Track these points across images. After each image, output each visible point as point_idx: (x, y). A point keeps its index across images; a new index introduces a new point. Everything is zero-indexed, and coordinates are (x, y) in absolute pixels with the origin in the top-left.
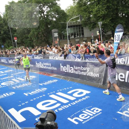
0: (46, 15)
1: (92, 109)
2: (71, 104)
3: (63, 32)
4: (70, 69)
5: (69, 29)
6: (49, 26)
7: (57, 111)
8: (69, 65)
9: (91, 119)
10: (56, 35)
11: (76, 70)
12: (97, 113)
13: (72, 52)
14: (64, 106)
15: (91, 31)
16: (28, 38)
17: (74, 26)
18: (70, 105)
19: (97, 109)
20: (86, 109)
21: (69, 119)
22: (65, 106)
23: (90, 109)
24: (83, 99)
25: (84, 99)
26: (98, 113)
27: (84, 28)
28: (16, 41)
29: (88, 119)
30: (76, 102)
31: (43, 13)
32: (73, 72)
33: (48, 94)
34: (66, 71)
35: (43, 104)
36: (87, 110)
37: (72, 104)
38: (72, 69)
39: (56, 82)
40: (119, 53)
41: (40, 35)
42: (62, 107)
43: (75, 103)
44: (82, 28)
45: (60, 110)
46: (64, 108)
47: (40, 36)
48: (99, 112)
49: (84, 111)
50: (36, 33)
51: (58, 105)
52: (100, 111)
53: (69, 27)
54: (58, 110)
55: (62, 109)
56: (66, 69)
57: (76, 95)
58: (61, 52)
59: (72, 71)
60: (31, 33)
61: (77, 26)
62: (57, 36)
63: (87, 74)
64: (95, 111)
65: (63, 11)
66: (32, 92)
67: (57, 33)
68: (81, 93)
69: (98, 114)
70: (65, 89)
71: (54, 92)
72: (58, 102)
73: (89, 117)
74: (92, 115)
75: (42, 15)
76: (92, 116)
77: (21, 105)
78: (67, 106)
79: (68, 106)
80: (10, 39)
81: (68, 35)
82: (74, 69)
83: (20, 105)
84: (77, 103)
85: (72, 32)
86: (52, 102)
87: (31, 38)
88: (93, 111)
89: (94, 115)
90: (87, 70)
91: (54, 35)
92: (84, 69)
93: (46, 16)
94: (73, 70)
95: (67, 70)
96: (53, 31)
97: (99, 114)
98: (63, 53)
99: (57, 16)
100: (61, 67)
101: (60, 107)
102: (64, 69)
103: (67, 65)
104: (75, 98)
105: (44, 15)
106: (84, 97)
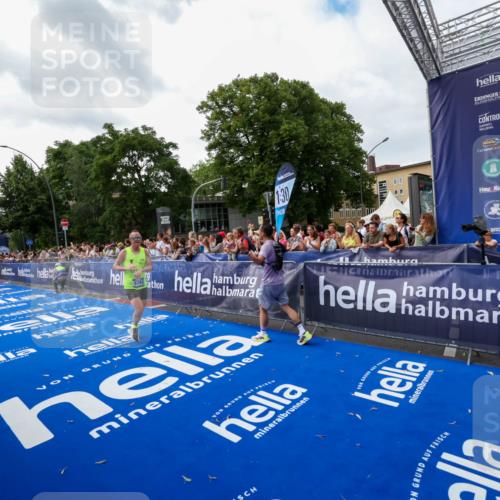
0: (144, 176)
1: (277, 390)
2: (210, 378)
3: (181, 217)
4: (202, 284)
5: (196, 211)
6: (150, 202)
7: (167, 402)
8: (200, 274)
9: (279, 420)
10: (165, 220)
11: (219, 286)
12: (294, 402)
13: (206, 250)
14: (188, 384)
15: (244, 216)
16: (98, 225)
17: (207, 205)
18: (209, 381)
19: (291, 387)
20: (260, 389)
21: (208, 425)
22: (193, 385)
23: (270, 389)
24: (244, 360)
25: (246, 360)
26: (298, 400)
27: (229, 210)
28: (65, 228)
29: (270, 421)
30: (224, 370)
31: (139, 172)
32: (208, 292)
33: (140, 351)
34: (189, 291)
35: (122, 382)
36: (261, 393)
37: (212, 376)
38: (206, 283)
39: (165, 321)
40: (322, 248)
41: (126, 219)
42: (182, 387)
43: (222, 375)
44: (226, 211)
45: (175, 397)
46: (190, 390)
47: (126, 222)
48: (301, 398)
49: (253, 398)
50: (117, 214)
51: (171, 381)
52: (304, 395)
53: (196, 206)
54: (170, 398)
55: (183, 394)
56: (190, 285)
57: (221, 350)
58: (179, 249)
59: (205, 289)
60: (106, 214)
61: (214, 205)
62: (169, 222)
63: (249, 293)
64: (287, 394)
65: (184, 171)
66: (91, 348)
67: (168, 217)
68: (238, 346)
69: (298, 405)
70: (190, 336)
71: (158, 345)
72: (171, 372)
73: (271, 414)
74: (280, 408)
75: (136, 176)
76: (283, 411)
77: (48, 385)
78: (197, 385)
79: (202, 384)
80: (51, 225)
81: (193, 220)
82: (212, 284)
83: (44, 387)
84: (228, 372)
85: (203, 217)
86: (152, 373)
87: (104, 226)
88: (281, 394)
89: (287, 407)
90: (248, 284)
91: (161, 220)
92: (241, 281)
93: (143, 180)
94: (208, 286)
95: (191, 288)
96: (159, 210)
97: (302, 402)
98: (184, 252)
99: (170, 180)
100: (177, 278)
101: (175, 387)
102: (185, 285)
103: (195, 274)
104: (221, 361)
105: (139, 175)
106: (247, 354)
